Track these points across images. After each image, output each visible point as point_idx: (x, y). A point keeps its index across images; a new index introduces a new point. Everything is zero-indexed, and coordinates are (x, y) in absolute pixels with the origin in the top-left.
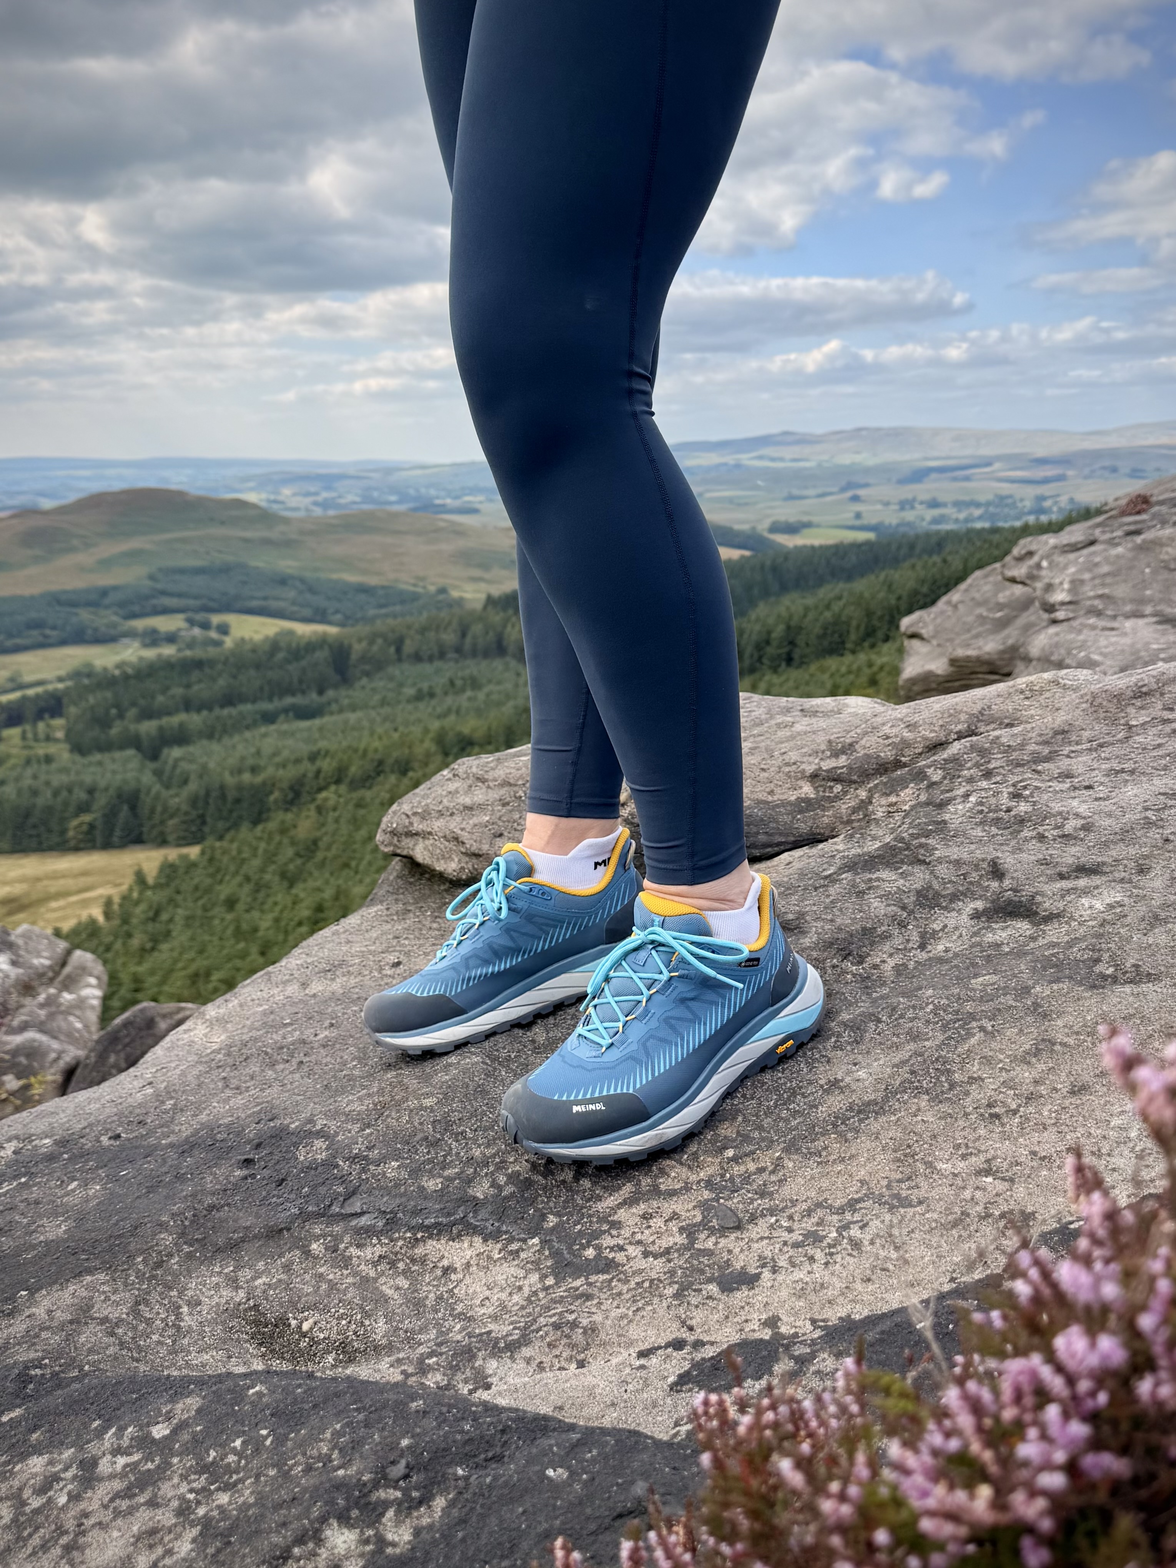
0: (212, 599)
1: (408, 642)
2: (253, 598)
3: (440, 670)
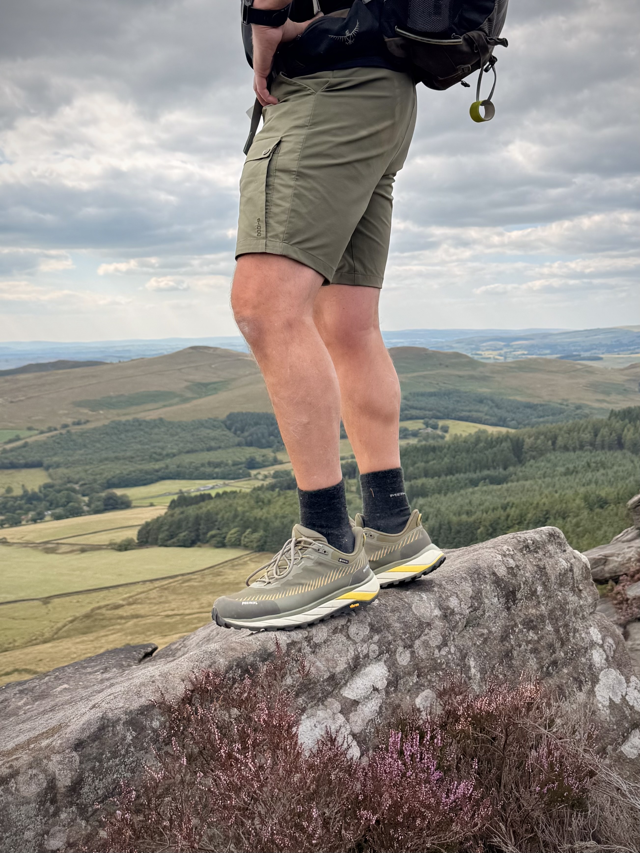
0: (439, 411)
1: (560, 438)
2: (463, 411)
3: (581, 457)
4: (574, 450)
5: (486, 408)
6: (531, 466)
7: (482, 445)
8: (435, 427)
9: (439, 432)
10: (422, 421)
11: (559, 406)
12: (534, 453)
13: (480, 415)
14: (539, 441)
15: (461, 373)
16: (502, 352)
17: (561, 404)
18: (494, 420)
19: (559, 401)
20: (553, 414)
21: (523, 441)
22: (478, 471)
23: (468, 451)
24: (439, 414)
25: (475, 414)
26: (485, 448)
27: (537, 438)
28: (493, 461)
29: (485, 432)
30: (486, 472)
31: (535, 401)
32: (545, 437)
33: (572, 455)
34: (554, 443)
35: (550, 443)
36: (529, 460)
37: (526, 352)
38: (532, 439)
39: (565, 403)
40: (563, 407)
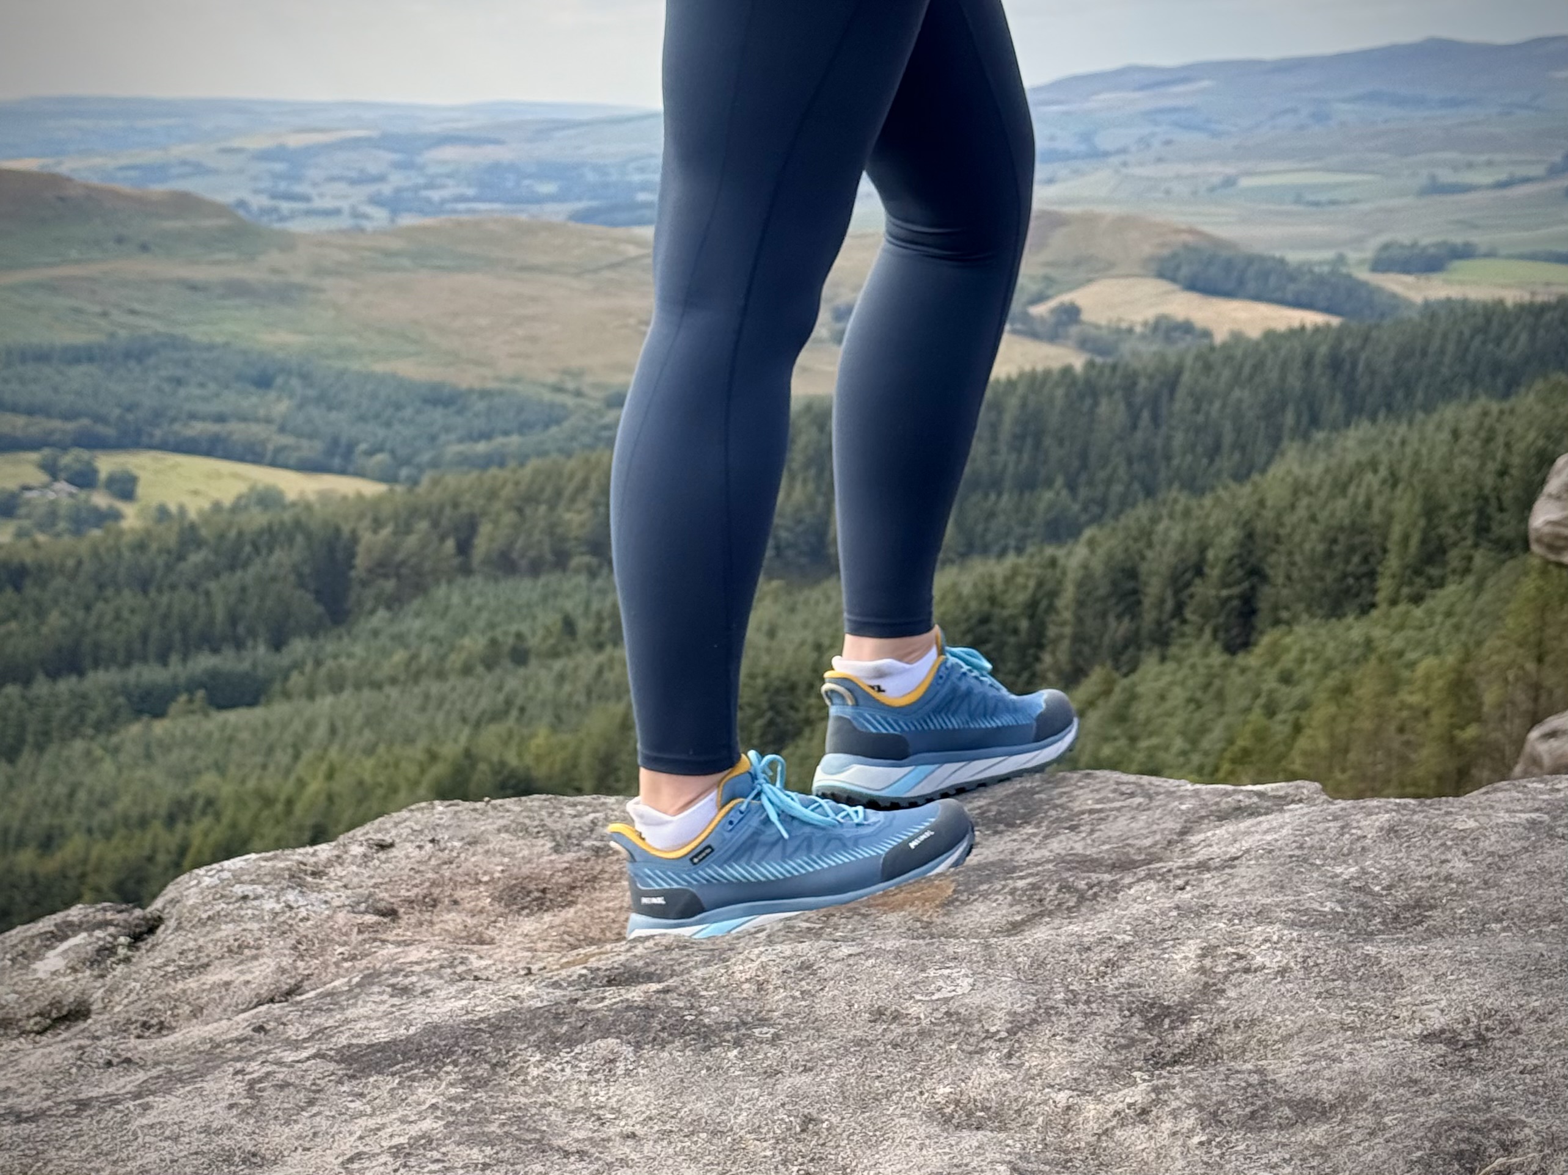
0: (99, 419)
2: (193, 416)
3: (556, 594)
4: (536, 569)
5: (282, 407)
6: (376, 633)
7: (196, 558)
8: (85, 479)
9: (101, 500)
10: (34, 456)
11: (547, 396)
12: (390, 585)
13: (257, 430)
14: (411, 542)
15: (200, 273)
16: (386, 189)
17: (558, 389)
18: (312, 449)
19: (552, 379)
20: (524, 428)
21: (355, 539)
22: (174, 659)
23: (144, 584)
24: (101, 429)
25: (237, 430)
26: (212, 571)
27: (405, 528)
28: (233, 619)
29: (268, 499)
30: (204, 662)
31: (467, 379)
32: (435, 524)
33: (526, 589)
34: (464, 548)
35: (450, 544)
36: (372, 612)
37: (471, 192)
38: (386, 532)
39: (571, 385)
40: (560, 398)
